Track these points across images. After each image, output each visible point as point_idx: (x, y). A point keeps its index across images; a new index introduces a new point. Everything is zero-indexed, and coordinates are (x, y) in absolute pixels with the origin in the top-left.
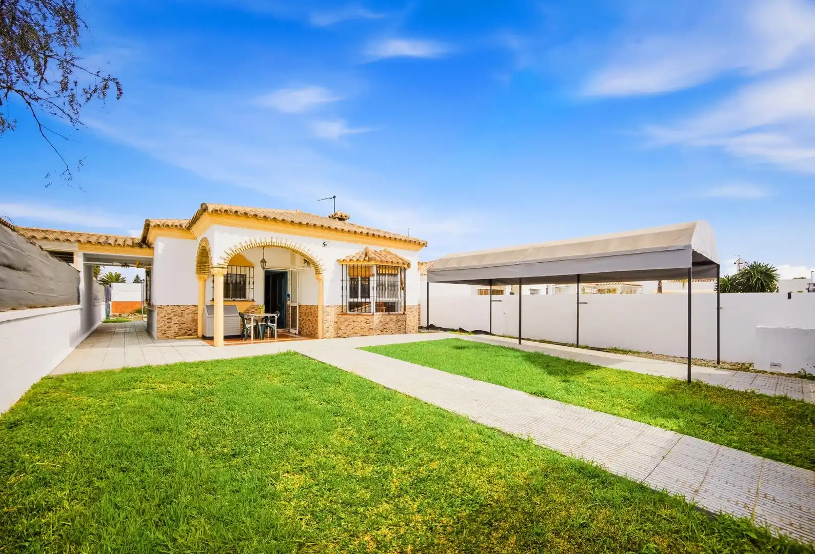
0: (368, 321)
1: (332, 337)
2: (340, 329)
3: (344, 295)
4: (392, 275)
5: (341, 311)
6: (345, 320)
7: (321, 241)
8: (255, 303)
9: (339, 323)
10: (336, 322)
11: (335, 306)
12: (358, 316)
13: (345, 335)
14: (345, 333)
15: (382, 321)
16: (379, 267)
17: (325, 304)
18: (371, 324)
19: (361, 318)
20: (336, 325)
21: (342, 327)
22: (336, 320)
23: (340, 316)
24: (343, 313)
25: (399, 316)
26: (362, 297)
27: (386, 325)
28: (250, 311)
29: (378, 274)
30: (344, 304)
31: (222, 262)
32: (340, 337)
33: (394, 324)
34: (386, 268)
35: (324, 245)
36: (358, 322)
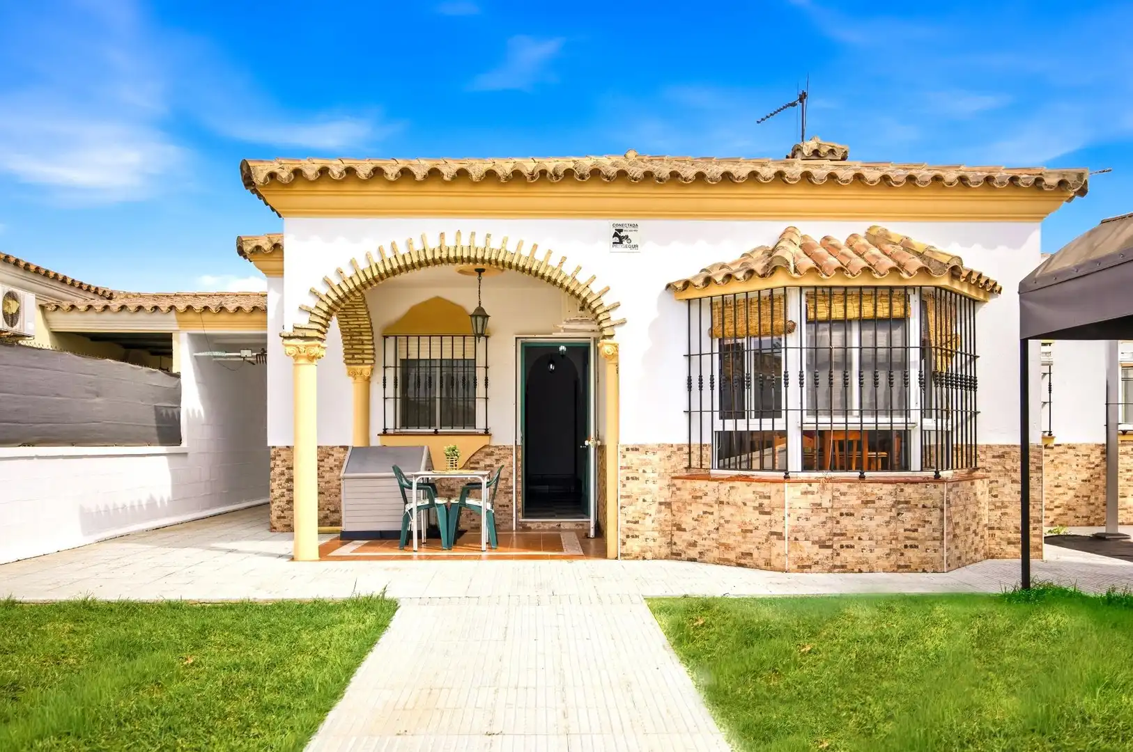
0: (766, 502)
1: (649, 555)
2: (680, 529)
3: (695, 407)
4: (876, 322)
5: (686, 464)
6: (695, 498)
7: (606, 227)
8: (495, 442)
9: (674, 507)
10: (668, 505)
11: (661, 447)
12: (737, 484)
13: (693, 553)
14: (694, 544)
15: (826, 504)
16: (815, 295)
17: (627, 439)
18: (776, 515)
19: (744, 492)
20: (665, 514)
21: (687, 522)
22: (666, 495)
23: (678, 482)
24: (692, 473)
25: (909, 489)
26: (760, 415)
27: (845, 521)
28: (482, 464)
29: (813, 322)
30: (695, 440)
31: (304, 320)
32: (676, 556)
33: (879, 519)
34: (861, 296)
35: (619, 237)
36: (735, 505)
